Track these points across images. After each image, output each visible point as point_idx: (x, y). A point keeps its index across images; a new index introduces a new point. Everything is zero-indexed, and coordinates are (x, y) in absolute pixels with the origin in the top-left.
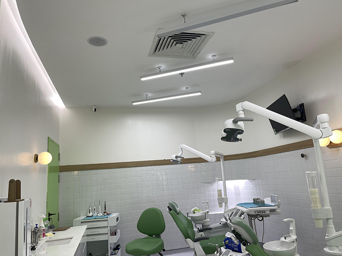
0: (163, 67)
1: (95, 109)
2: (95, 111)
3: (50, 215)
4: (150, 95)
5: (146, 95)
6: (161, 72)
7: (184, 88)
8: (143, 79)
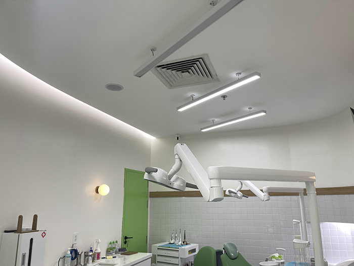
0: (196, 95)
1: (178, 138)
2: (178, 139)
3: (126, 238)
4: (216, 120)
5: (213, 120)
6: (194, 100)
7: (247, 109)
8: (180, 110)
